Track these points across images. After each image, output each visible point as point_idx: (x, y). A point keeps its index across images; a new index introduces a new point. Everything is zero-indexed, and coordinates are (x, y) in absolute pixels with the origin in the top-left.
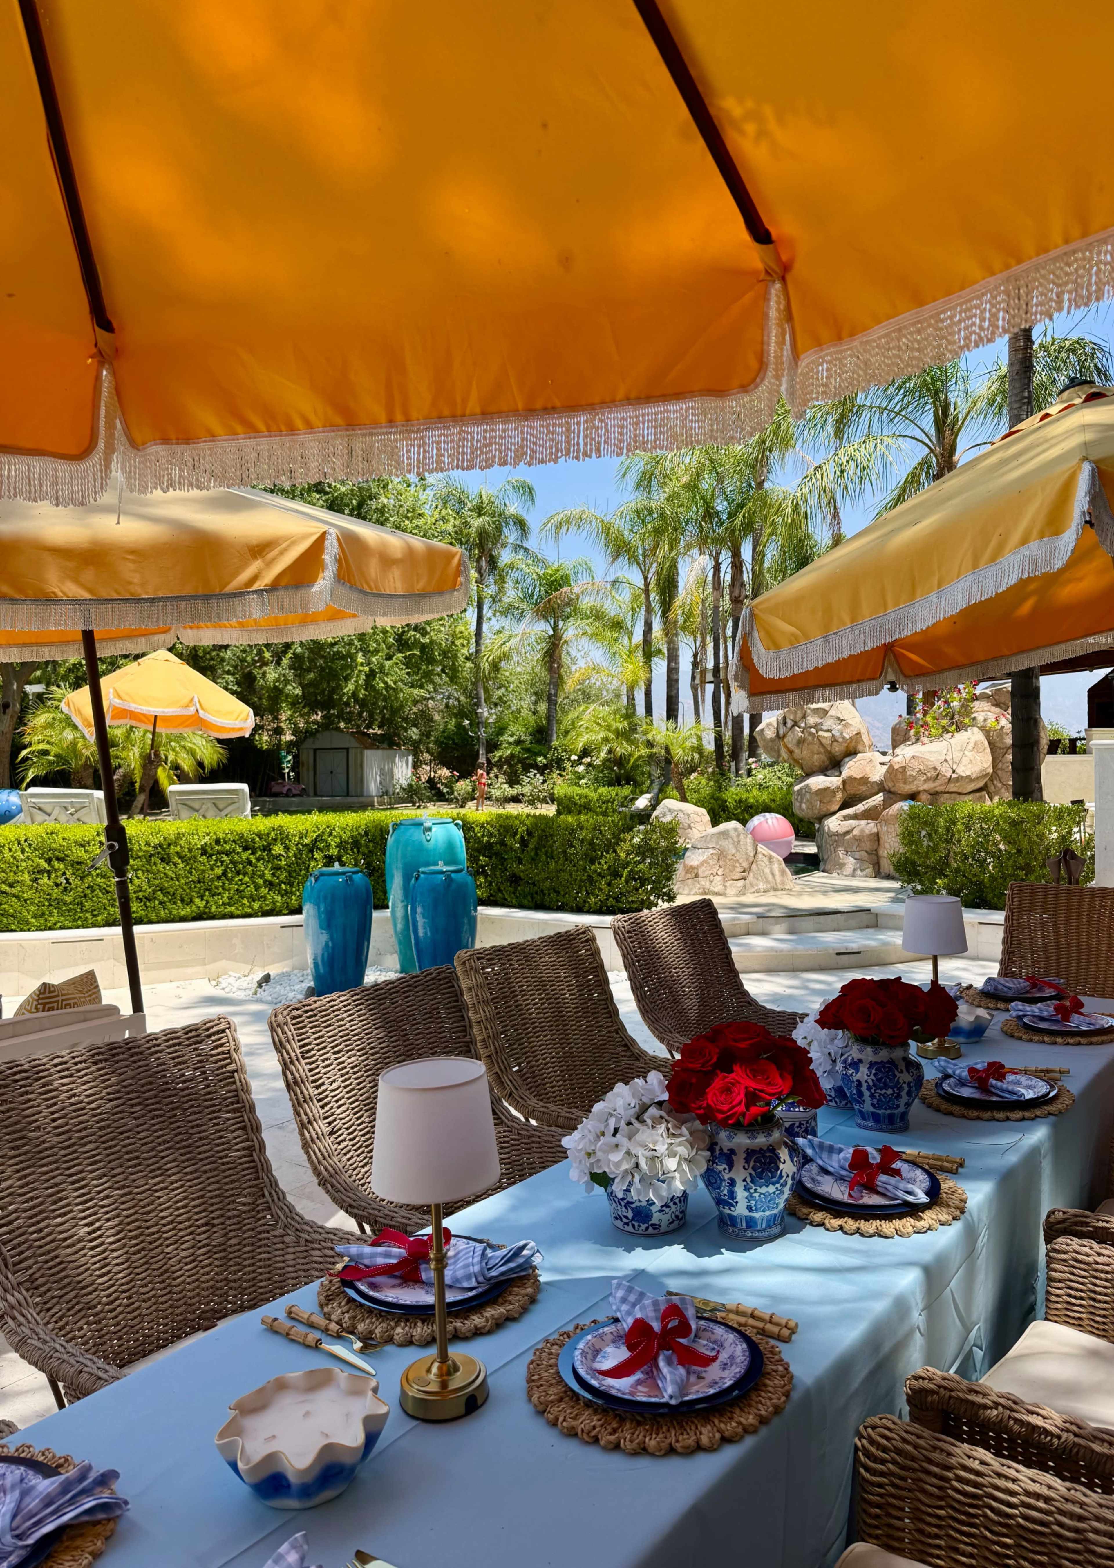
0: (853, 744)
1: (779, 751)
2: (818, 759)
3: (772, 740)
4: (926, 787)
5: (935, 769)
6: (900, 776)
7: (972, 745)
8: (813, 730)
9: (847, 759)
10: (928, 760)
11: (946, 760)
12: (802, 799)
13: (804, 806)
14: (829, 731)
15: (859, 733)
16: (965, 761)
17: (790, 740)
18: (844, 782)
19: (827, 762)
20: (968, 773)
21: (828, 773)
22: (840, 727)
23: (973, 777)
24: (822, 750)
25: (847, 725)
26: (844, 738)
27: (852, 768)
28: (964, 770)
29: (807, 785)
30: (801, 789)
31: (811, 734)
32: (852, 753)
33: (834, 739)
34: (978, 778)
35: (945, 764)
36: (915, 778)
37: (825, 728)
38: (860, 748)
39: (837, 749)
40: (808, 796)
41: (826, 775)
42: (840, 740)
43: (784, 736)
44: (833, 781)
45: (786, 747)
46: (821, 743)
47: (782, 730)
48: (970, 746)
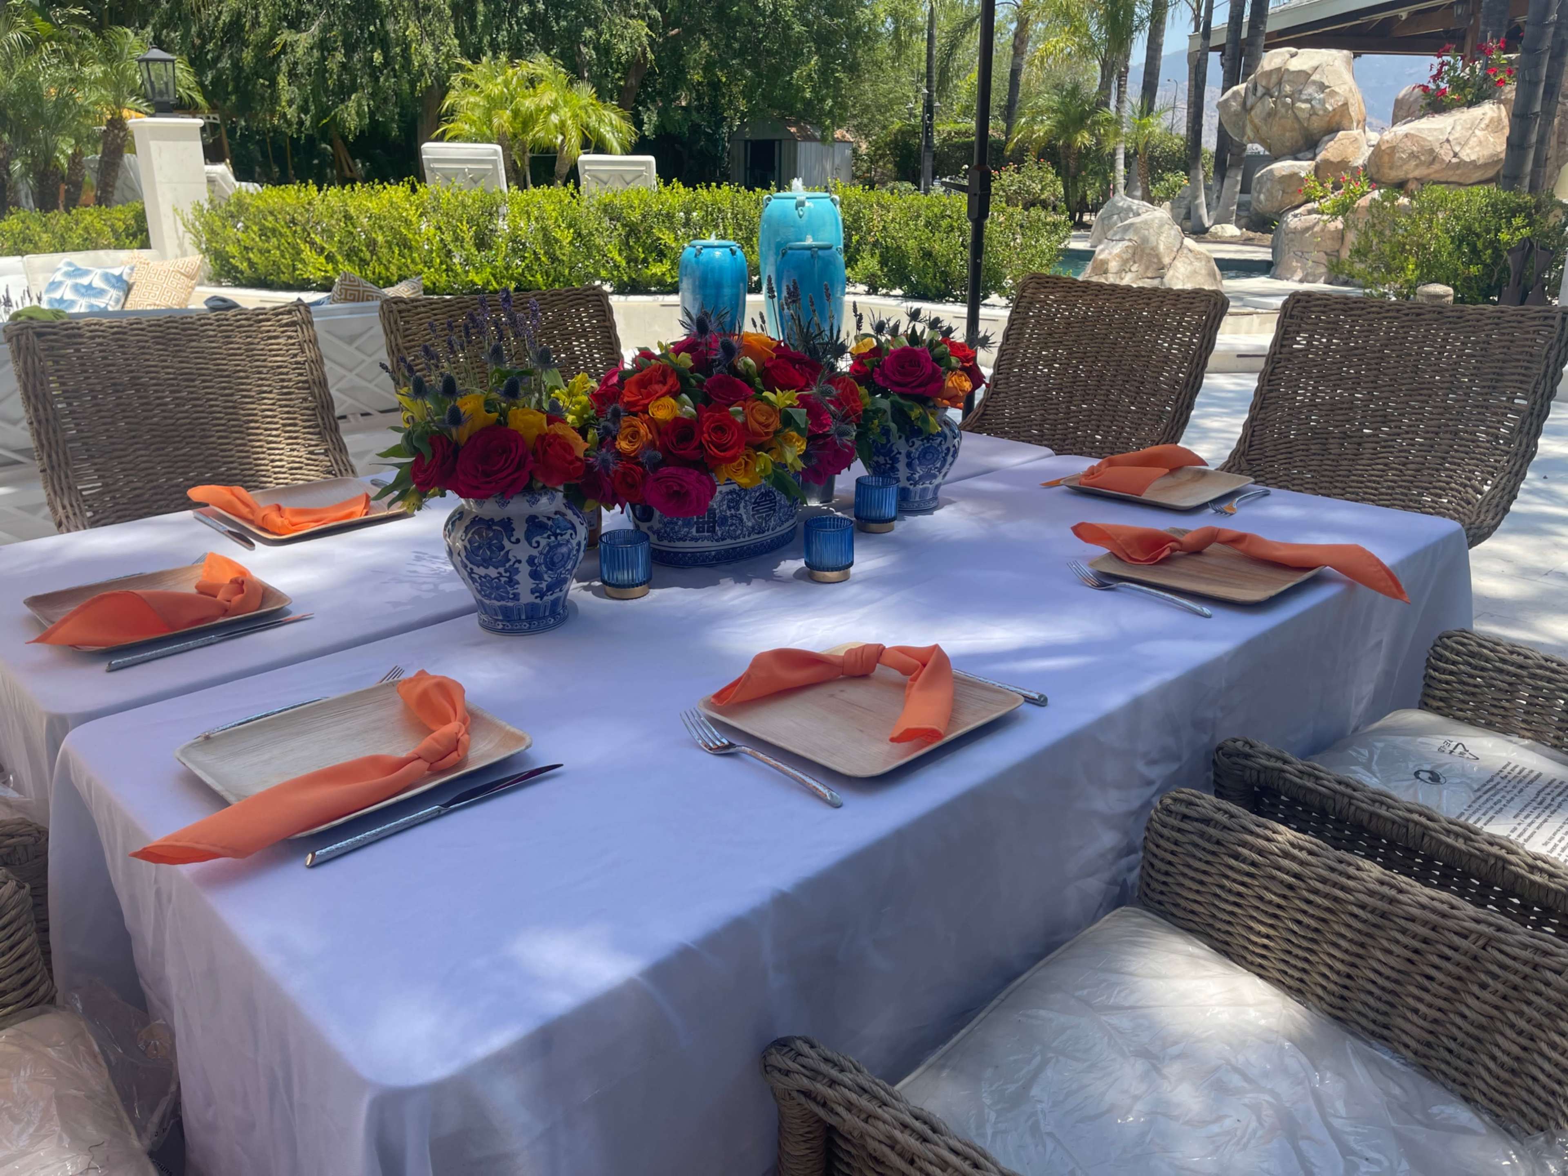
0: (1337, 118)
1: (1244, 127)
2: (1290, 136)
3: (1236, 114)
4: (1417, 173)
5: (1432, 151)
6: (1386, 159)
7: (1486, 121)
8: (1289, 100)
9: (1326, 138)
10: (1424, 140)
11: (1448, 141)
12: (1261, 188)
13: (1262, 197)
14: (1308, 101)
15: (1346, 104)
16: (1473, 141)
17: (1257, 113)
18: (1317, 168)
19: (1301, 142)
20: (1473, 157)
21: (1300, 155)
22: (1322, 96)
23: (1480, 162)
24: (1296, 126)
25: (1333, 93)
26: (1326, 110)
27: (1330, 151)
28: (1469, 154)
29: (1271, 171)
30: (1262, 176)
31: (1285, 104)
32: (1332, 130)
33: (1313, 112)
34: (1485, 165)
35: (1447, 146)
36: (1405, 162)
37: (1304, 97)
38: (1345, 122)
39: (1316, 124)
40: (1269, 185)
41: (1296, 159)
42: (1321, 113)
43: (1252, 108)
44: (1303, 167)
45: (1252, 122)
46: (1296, 118)
47: (1250, 101)
48: (1483, 125)
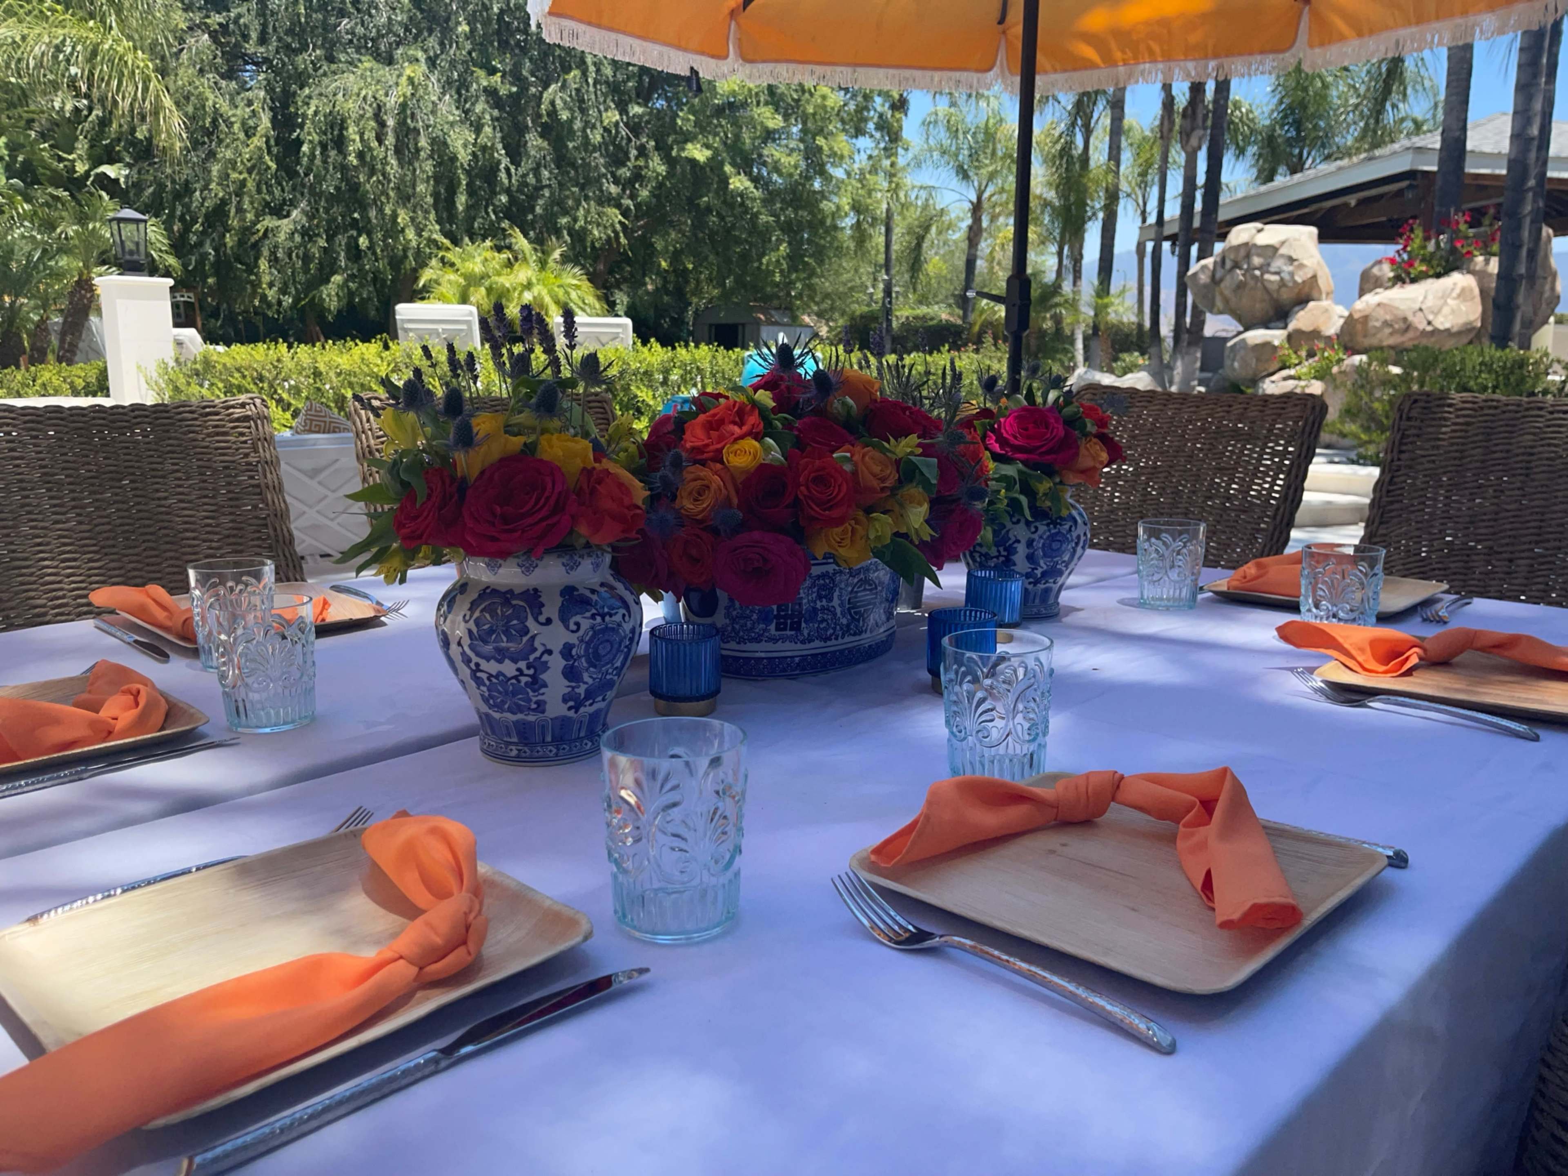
0: (1306, 289)
1: (1213, 298)
2: (1260, 307)
3: (1205, 286)
4: (1391, 341)
5: (1405, 319)
6: (1359, 327)
7: (1457, 291)
8: (1257, 273)
9: (1296, 309)
10: (1397, 308)
11: (1421, 310)
12: (1235, 356)
13: (1236, 365)
14: (1277, 273)
15: (1314, 277)
16: (1446, 310)
17: (1227, 285)
18: (1289, 337)
19: (1271, 313)
20: (1447, 325)
21: (1273, 325)
22: (1291, 268)
23: (1455, 330)
24: (1266, 297)
25: (1302, 266)
26: (1295, 282)
27: (1301, 320)
28: (1443, 322)
29: (1244, 340)
30: (1235, 344)
31: (1255, 277)
32: (1303, 300)
33: (1282, 283)
34: (1459, 333)
35: (1420, 314)
36: (1379, 330)
37: (1272, 269)
38: (1315, 294)
39: (1286, 296)
40: (1242, 352)
41: (1268, 328)
42: (1290, 284)
43: (1221, 280)
44: (1276, 336)
45: (1222, 294)
46: (1265, 288)
47: (1218, 275)
48: (1454, 295)
